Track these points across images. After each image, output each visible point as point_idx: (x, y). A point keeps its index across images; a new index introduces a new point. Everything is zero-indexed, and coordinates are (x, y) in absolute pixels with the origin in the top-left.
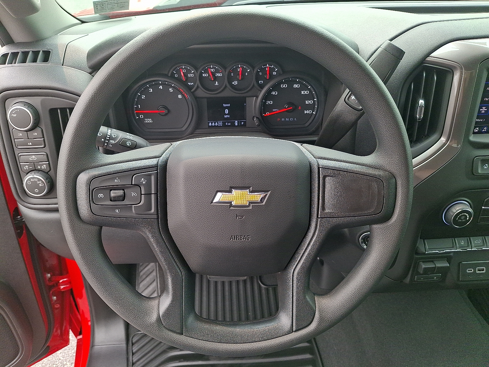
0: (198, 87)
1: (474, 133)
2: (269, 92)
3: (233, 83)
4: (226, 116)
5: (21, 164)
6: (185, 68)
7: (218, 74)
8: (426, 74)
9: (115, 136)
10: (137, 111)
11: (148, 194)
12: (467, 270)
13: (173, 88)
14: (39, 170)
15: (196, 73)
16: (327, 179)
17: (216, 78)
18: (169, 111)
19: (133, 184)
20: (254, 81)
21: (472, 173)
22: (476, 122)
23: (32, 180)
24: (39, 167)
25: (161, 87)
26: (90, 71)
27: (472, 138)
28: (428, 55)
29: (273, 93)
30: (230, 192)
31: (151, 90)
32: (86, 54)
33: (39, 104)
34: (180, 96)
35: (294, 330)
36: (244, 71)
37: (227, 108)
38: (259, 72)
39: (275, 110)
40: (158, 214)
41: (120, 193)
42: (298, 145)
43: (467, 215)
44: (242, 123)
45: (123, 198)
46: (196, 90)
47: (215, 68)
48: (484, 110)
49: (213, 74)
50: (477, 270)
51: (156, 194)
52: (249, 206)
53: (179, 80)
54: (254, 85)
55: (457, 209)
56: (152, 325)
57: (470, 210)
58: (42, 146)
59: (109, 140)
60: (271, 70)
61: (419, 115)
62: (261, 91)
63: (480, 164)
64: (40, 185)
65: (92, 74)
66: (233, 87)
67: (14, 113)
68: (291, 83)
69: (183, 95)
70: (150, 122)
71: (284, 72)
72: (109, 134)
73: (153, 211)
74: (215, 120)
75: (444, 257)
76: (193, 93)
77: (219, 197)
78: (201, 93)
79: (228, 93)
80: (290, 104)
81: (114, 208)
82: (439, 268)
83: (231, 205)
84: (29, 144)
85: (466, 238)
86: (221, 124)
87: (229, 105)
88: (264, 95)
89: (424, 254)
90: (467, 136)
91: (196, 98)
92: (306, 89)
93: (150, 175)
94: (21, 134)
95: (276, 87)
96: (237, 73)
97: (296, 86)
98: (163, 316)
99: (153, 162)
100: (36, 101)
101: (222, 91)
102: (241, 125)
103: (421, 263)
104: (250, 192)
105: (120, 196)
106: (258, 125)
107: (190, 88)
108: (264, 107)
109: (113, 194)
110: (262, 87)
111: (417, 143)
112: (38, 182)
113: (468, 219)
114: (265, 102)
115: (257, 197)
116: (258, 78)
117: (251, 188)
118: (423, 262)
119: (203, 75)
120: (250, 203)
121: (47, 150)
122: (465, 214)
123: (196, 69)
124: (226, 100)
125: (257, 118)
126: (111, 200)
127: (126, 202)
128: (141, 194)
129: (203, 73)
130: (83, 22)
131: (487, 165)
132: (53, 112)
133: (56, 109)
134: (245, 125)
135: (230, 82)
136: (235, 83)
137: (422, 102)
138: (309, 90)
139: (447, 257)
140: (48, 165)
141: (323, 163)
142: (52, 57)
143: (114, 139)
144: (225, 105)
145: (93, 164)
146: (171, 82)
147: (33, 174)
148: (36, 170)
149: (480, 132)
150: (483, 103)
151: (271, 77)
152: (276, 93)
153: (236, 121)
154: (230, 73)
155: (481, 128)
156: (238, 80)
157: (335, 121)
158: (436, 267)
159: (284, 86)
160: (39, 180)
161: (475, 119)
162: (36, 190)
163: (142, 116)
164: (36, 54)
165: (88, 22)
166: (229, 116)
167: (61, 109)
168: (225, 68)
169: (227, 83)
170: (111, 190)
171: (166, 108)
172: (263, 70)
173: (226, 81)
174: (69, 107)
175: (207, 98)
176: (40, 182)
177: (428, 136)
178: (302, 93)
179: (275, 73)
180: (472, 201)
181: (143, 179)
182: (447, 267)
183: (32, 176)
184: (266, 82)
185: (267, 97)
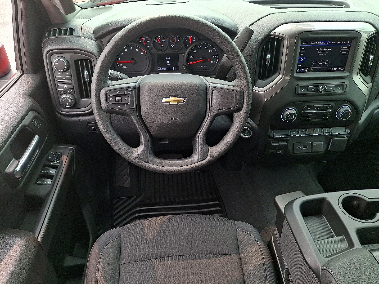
0: (152, 48)
1: (297, 72)
2: (191, 51)
3: (171, 46)
4: (168, 65)
5: (59, 90)
6: (145, 38)
7: (163, 41)
8: (271, 41)
9: (113, 73)
10: (118, 62)
11: (132, 99)
12: (298, 147)
13: (138, 48)
14: (68, 93)
15: (151, 40)
16: (213, 92)
17: (162, 43)
18: (136, 62)
19: (125, 94)
20: (183, 45)
21: (296, 94)
22: (298, 67)
23: (65, 98)
24: (69, 92)
25: (131, 48)
26: (95, 39)
27: (295, 75)
28: (271, 31)
29: (194, 51)
30: (169, 98)
31: (126, 50)
32: (93, 31)
33: (69, 57)
34: (142, 53)
35: (199, 160)
36: (177, 39)
37: (168, 60)
38: (186, 39)
39: (195, 61)
40: (136, 109)
41: (120, 98)
42: (202, 77)
43: (293, 115)
44: (177, 68)
45: (121, 100)
46: (151, 50)
47: (161, 38)
48: (301, 60)
49: (160, 41)
50: (303, 147)
51: (136, 99)
52: (177, 104)
53: (142, 44)
54: (183, 47)
55: (288, 112)
56: (135, 158)
57: (295, 113)
58: (71, 80)
59: (110, 75)
60: (192, 39)
61: (268, 63)
62: (187, 50)
63: (299, 88)
64: (70, 101)
65: (96, 42)
66: (171, 47)
67: (57, 62)
68: (203, 45)
69: (144, 53)
70: (126, 68)
71: (199, 40)
72: (110, 72)
73: (134, 107)
74: (162, 67)
75: (284, 140)
76: (149, 51)
77: (164, 100)
78: (154, 51)
79: (169, 51)
80: (203, 58)
81: (117, 105)
82: (280, 145)
83: (170, 104)
84: (63, 79)
85: (296, 130)
86: (165, 68)
87: (169, 58)
88: (189, 52)
89: (273, 138)
90: (293, 73)
91: (151, 54)
92: (212, 49)
93: (133, 90)
94: (59, 74)
95: (195, 48)
96: (173, 40)
97: (206, 47)
98: (140, 154)
99: (134, 84)
100: (68, 56)
101: (166, 50)
102: (177, 70)
103: (272, 143)
104: (178, 98)
105: (120, 100)
106: (185, 69)
107: (148, 49)
108: (188, 60)
109: (117, 98)
110: (187, 48)
111: (267, 78)
112: (69, 100)
113: (294, 117)
114: (190, 56)
115: (181, 100)
116: (185, 43)
117: (179, 96)
118: (273, 142)
119: (155, 41)
120: (179, 103)
121: (73, 82)
122: (292, 115)
123: (151, 38)
124: (168, 55)
125: (185, 65)
126: (116, 101)
127: (122, 102)
128: (129, 99)
129: (155, 40)
130: (82, 9)
131: (303, 89)
132: (76, 62)
133: (78, 60)
134: (178, 70)
135: (170, 45)
136: (173, 46)
137: (269, 56)
138: (213, 49)
139: (285, 139)
140: (73, 90)
141: (212, 85)
142: (75, 32)
143: (112, 75)
144: (167, 58)
145: (108, 85)
146: (138, 45)
147: (66, 95)
148: (67, 93)
149: (300, 72)
150: (300, 56)
151: (192, 42)
152: (195, 51)
153: (174, 67)
154: (169, 40)
155: (301, 70)
156: (174, 44)
157: (223, 66)
158: (279, 145)
159: (199, 47)
160: (69, 98)
161: (296, 65)
162: (67, 103)
163: (121, 65)
164: (66, 30)
165: (85, 9)
166: (169, 64)
167: (80, 60)
168: (167, 38)
169: (168, 46)
170: (116, 97)
171: (134, 60)
172: (188, 39)
173: (167, 45)
174: (85, 59)
175: (157, 54)
176: (70, 99)
177: (273, 74)
178: (210, 51)
179: (194, 40)
180: (297, 109)
181: (129, 92)
182: (286, 145)
183: (65, 96)
184: (190, 45)
185: (190, 53)
